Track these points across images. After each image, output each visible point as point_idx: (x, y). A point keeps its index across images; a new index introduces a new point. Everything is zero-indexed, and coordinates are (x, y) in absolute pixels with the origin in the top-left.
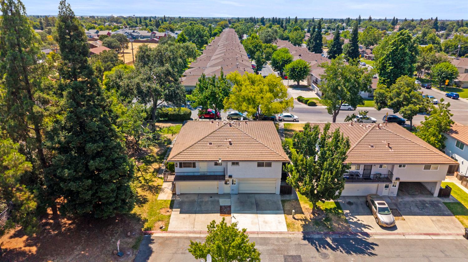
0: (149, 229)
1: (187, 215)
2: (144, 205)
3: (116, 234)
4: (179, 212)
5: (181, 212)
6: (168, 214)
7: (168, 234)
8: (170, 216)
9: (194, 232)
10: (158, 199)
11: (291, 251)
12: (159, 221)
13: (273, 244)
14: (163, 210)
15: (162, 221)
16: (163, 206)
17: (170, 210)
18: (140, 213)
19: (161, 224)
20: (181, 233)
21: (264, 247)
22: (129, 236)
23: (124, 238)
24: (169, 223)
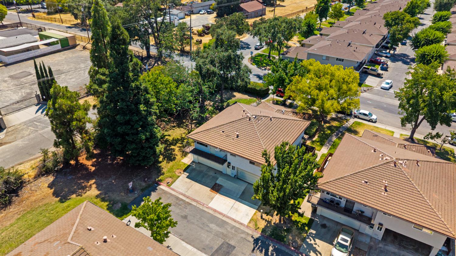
0: (160, 181)
1: (190, 180)
2: (170, 162)
3: (139, 176)
4: (186, 176)
5: (188, 177)
6: (179, 174)
7: (168, 189)
8: (179, 177)
9: (184, 195)
10: (182, 161)
11: (233, 241)
12: (170, 177)
13: (226, 229)
14: (179, 171)
15: (172, 178)
16: (180, 168)
17: (182, 172)
18: (164, 167)
19: (170, 180)
20: (177, 192)
21: (217, 228)
22: (145, 181)
23: (141, 181)
24: (174, 182)
